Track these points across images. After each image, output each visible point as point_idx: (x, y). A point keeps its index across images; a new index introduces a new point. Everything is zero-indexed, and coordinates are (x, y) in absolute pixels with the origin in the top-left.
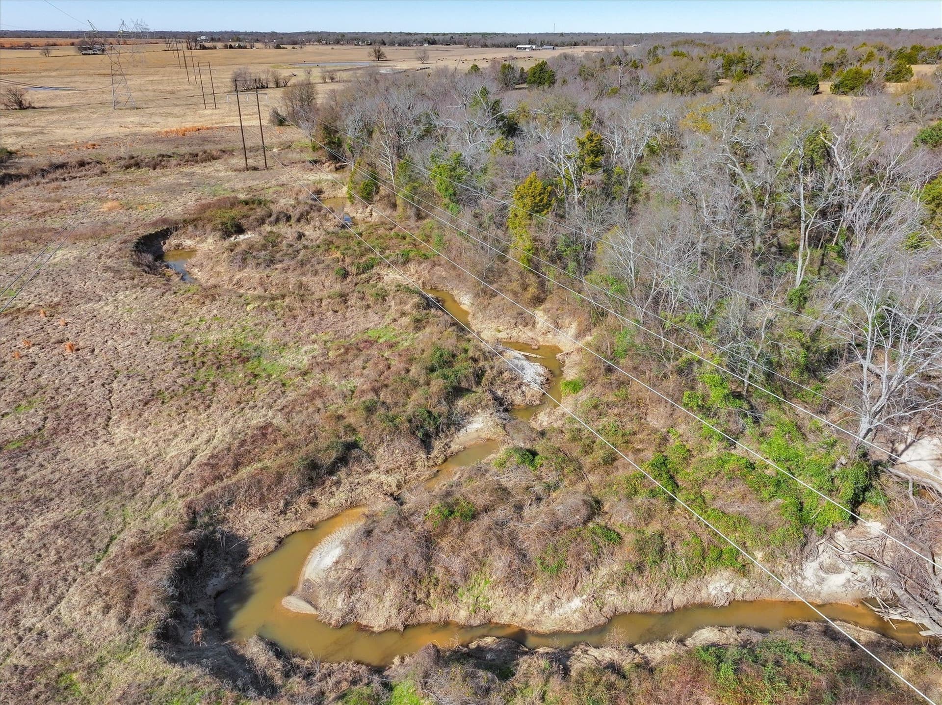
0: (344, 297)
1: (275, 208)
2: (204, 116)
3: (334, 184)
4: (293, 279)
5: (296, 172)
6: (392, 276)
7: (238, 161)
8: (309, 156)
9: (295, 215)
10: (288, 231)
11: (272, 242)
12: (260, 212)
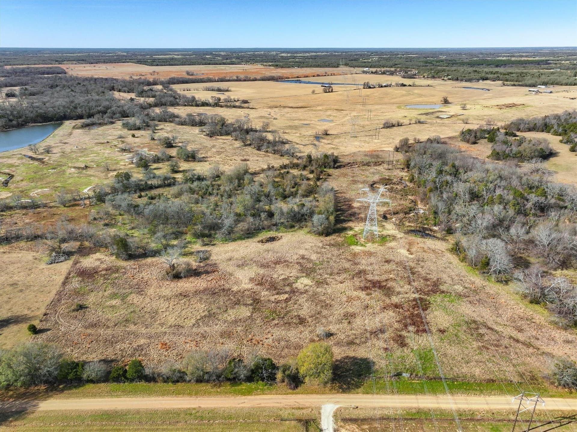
0: (401, 199)
1: (393, 181)
2: (375, 143)
3: (406, 176)
4: (395, 195)
5: (398, 171)
6: (410, 197)
7: (386, 166)
8: (402, 167)
9: (396, 183)
10: (395, 187)
11: (392, 188)
12: (390, 182)
